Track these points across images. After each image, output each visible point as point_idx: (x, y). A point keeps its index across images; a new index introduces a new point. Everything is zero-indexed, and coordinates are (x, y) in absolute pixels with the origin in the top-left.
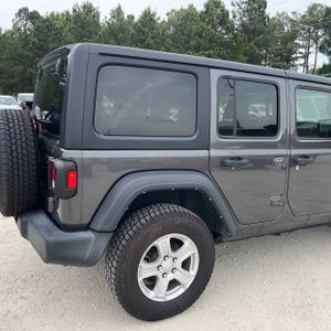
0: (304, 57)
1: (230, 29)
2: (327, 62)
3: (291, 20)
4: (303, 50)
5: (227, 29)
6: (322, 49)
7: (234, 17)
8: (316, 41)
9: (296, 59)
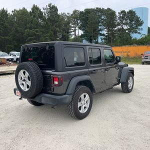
0: (74, 31)
1: (44, 20)
2: (83, 33)
3: (67, 16)
4: (73, 29)
5: (43, 20)
6: (80, 28)
7: (45, 14)
8: (77, 25)
9: (71, 32)
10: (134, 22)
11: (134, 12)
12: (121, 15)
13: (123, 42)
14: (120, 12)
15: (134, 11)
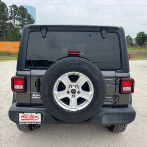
10: (26, 19)
11: (26, 9)
12: (13, 10)
13: (17, 38)
14: (11, 5)
15: (25, 7)
